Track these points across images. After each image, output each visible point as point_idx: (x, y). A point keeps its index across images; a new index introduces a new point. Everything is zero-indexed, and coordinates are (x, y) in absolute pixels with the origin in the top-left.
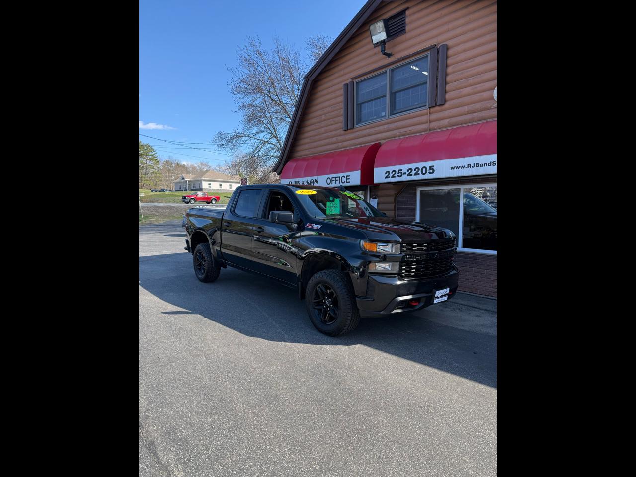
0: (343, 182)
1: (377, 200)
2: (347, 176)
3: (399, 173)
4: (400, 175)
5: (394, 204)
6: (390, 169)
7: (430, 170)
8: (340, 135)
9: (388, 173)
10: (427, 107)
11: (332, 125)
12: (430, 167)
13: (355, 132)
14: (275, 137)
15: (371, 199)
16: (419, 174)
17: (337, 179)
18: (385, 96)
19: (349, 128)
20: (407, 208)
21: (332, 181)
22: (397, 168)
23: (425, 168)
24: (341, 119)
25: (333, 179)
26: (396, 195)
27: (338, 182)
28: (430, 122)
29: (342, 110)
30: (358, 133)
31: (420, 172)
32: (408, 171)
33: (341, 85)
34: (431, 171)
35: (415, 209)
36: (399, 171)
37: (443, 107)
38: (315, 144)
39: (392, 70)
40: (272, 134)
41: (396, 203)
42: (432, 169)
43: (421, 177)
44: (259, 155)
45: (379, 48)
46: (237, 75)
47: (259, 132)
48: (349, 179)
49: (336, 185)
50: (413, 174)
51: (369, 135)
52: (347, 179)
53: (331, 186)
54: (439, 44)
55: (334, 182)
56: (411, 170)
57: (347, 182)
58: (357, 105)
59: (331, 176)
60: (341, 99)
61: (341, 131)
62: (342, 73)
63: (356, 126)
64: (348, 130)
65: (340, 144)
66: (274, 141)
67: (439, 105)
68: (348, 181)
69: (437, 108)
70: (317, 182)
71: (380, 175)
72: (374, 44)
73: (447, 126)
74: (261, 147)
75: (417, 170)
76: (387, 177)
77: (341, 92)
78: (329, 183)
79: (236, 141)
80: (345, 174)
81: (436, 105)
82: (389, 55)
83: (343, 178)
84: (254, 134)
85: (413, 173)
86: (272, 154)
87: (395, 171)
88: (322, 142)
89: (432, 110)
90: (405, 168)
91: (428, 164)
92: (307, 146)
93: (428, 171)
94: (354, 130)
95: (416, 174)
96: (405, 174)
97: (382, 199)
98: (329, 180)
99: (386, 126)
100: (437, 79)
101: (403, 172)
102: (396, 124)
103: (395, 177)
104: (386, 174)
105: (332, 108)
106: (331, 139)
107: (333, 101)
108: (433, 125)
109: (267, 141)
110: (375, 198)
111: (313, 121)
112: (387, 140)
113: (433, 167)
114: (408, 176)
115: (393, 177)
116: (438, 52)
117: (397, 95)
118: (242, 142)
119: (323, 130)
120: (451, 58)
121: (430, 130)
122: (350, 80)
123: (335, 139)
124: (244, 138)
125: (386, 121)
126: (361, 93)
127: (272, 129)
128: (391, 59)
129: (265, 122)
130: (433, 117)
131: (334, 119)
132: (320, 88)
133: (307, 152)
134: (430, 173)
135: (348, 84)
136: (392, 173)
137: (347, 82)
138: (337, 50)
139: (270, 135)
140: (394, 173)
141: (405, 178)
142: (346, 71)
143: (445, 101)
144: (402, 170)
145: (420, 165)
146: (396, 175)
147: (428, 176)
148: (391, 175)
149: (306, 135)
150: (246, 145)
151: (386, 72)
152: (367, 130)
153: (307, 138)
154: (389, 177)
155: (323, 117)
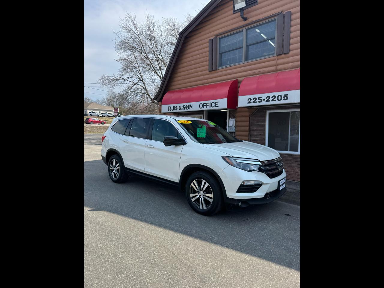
0: (213, 106)
1: (234, 119)
2: (216, 102)
3: (259, 100)
4: (260, 101)
5: (248, 123)
6: (252, 97)
7: (284, 97)
8: (206, 75)
9: (250, 100)
10: (275, 55)
11: (200, 67)
12: (285, 95)
13: (219, 72)
14: (141, 80)
15: (230, 119)
16: (275, 100)
17: (208, 104)
18: (242, 48)
19: (213, 69)
20: (258, 125)
21: (204, 106)
22: (257, 96)
23: (281, 96)
24: (207, 63)
25: (205, 105)
26: (250, 116)
27: (208, 106)
28: (277, 65)
29: (208, 57)
30: (221, 73)
31: (276, 99)
32: (266, 98)
33: (208, 40)
34: (286, 98)
35: (265, 125)
36: (259, 98)
37: (288, 55)
38: (186, 81)
39: (247, 30)
40: (140, 79)
41: (249, 121)
42: (286, 97)
43: (277, 102)
44: (130, 92)
45: (239, 14)
46: (120, 36)
47: (131, 77)
48: (218, 104)
49: (207, 109)
50: (271, 101)
51: (229, 74)
52: (216, 104)
53: (203, 109)
54: (284, 11)
55: (205, 107)
56: (269, 97)
57: (216, 107)
58: (219, 54)
59: (203, 102)
60: (207, 49)
61: (207, 72)
62: (207, 31)
63: (218, 68)
64: (212, 71)
65: (206, 81)
66: (141, 83)
67: (285, 54)
68: (217, 105)
69: (283, 56)
70: (191, 107)
71: (243, 101)
72: (235, 11)
73: (290, 68)
74: (132, 87)
75: (274, 97)
76: (249, 103)
77: (208, 44)
78: (201, 107)
79: (115, 82)
80: (215, 101)
81: (282, 54)
82: (245, 19)
83: (213, 103)
84: (127, 78)
85: (271, 99)
86: (139, 91)
87: (256, 99)
88: (192, 79)
89: (279, 57)
90: (264, 96)
91: (282, 93)
92: (180, 82)
93: (283, 98)
94: (218, 71)
95: (273, 100)
96: (264, 100)
97: (239, 119)
98: (201, 105)
99: (242, 68)
100: (283, 35)
101: (262, 99)
102: (250, 66)
103: (256, 102)
104: (248, 100)
105: (199, 56)
106: (199, 77)
107: (201, 51)
108: (279, 67)
109: (136, 83)
110: (233, 118)
111: (185, 64)
112: (245, 77)
113: (287, 95)
114: (266, 101)
115: (254, 102)
116: (284, 17)
117: (250, 47)
118: (119, 83)
119: (192, 71)
120: (294, 21)
121: (277, 71)
122: (214, 37)
123: (202, 77)
124: (120, 81)
125: (242, 65)
126: (222, 45)
127: (139, 76)
128: (247, 22)
129: (134, 70)
130: (280, 61)
131: (201, 64)
132: (190, 42)
133: (180, 86)
134: (284, 99)
135: (213, 40)
136: (253, 99)
137: (212, 38)
138: (205, 15)
139: (138, 79)
140: (255, 99)
141: (264, 103)
142: (211, 30)
143: (290, 51)
144: (261, 98)
145: (276, 94)
146: (257, 101)
147: (283, 102)
148: (252, 101)
149: (179, 74)
150: (122, 84)
151: (242, 31)
152: (227, 71)
153: (181, 76)
154: (251, 103)
155: (193, 62)
